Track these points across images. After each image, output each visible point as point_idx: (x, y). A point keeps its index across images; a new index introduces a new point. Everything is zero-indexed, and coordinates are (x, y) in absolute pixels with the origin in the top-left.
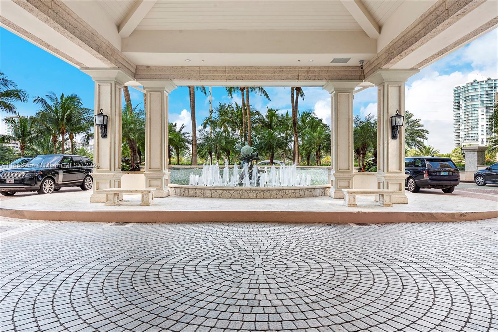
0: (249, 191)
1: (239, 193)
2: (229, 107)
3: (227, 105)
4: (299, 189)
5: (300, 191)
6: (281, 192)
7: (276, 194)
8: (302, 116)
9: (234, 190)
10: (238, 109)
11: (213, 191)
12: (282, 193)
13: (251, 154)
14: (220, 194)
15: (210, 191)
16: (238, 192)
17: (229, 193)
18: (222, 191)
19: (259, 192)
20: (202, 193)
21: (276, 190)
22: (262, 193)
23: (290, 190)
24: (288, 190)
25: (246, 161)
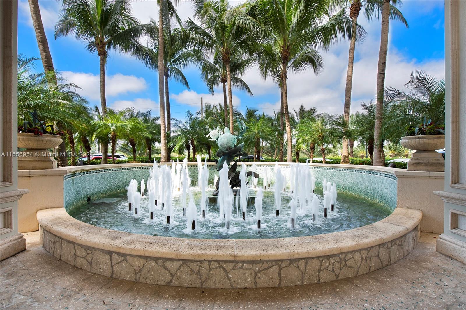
0: (231, 266)
1: (196, 270)
2: (213, 108)
3: (212, 107)
4: (379, 245)
5: (381, 249)
6: (332, 261)
7: (320, 271)
8: (277, 115)
9: (179, 260)
10: (221, 109)
11: (115, 256)
12: (337, 265)
13: (233, 146)
14: (137, 269)
15: (107, 257)
16: (195, 266)
17: (163, 270)
18: (142, 262)
19: (265, 266)
20: (89, 257)
21: (318, 257)
22: (276, 268)
23: (356, 251)
24: (351, 252)
25: (226, 157)
